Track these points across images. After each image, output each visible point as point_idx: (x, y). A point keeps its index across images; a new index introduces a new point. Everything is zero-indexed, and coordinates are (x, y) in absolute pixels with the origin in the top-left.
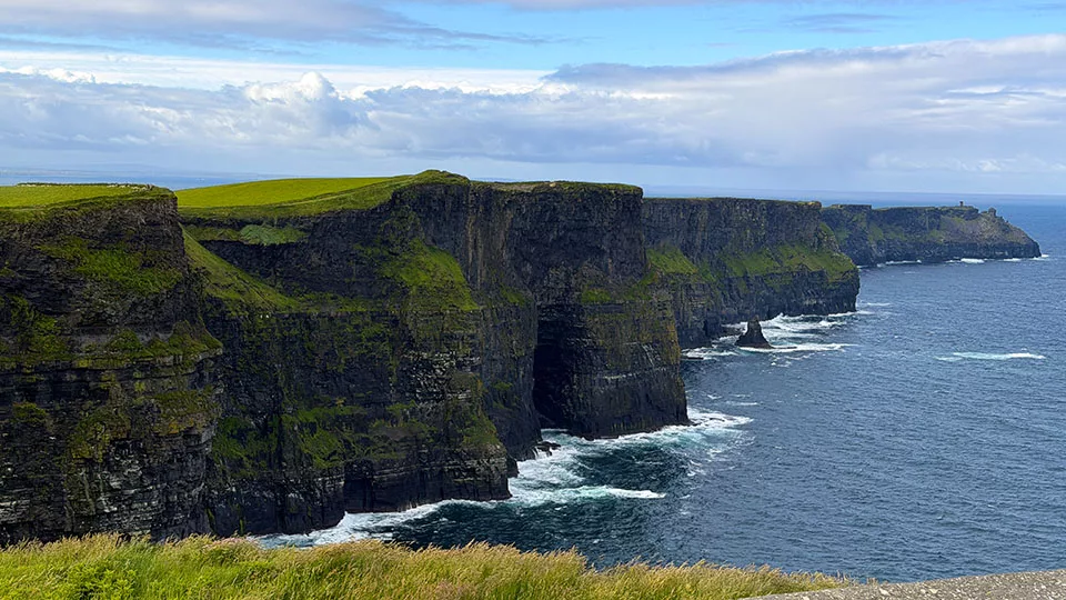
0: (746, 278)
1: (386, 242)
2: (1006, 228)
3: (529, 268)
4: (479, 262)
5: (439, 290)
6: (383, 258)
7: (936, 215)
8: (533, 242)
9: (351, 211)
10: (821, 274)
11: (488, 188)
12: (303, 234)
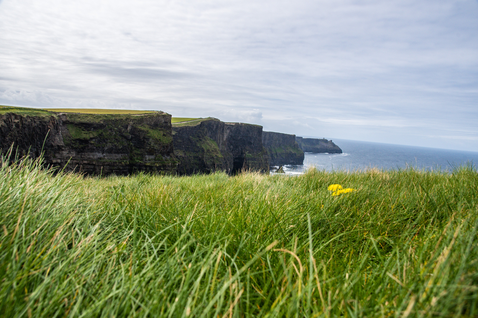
0: (276, 154)
1: (199, 137)
2: (334, 145)
3: (232, 147)
4: (220, 144)
5: (213, 151)
6: (197, 141)
7: (317, 141)
8: (234, 139)
9: (190, 127)
10: (295, 154)
11: (224, 123)
12: (176, 132)
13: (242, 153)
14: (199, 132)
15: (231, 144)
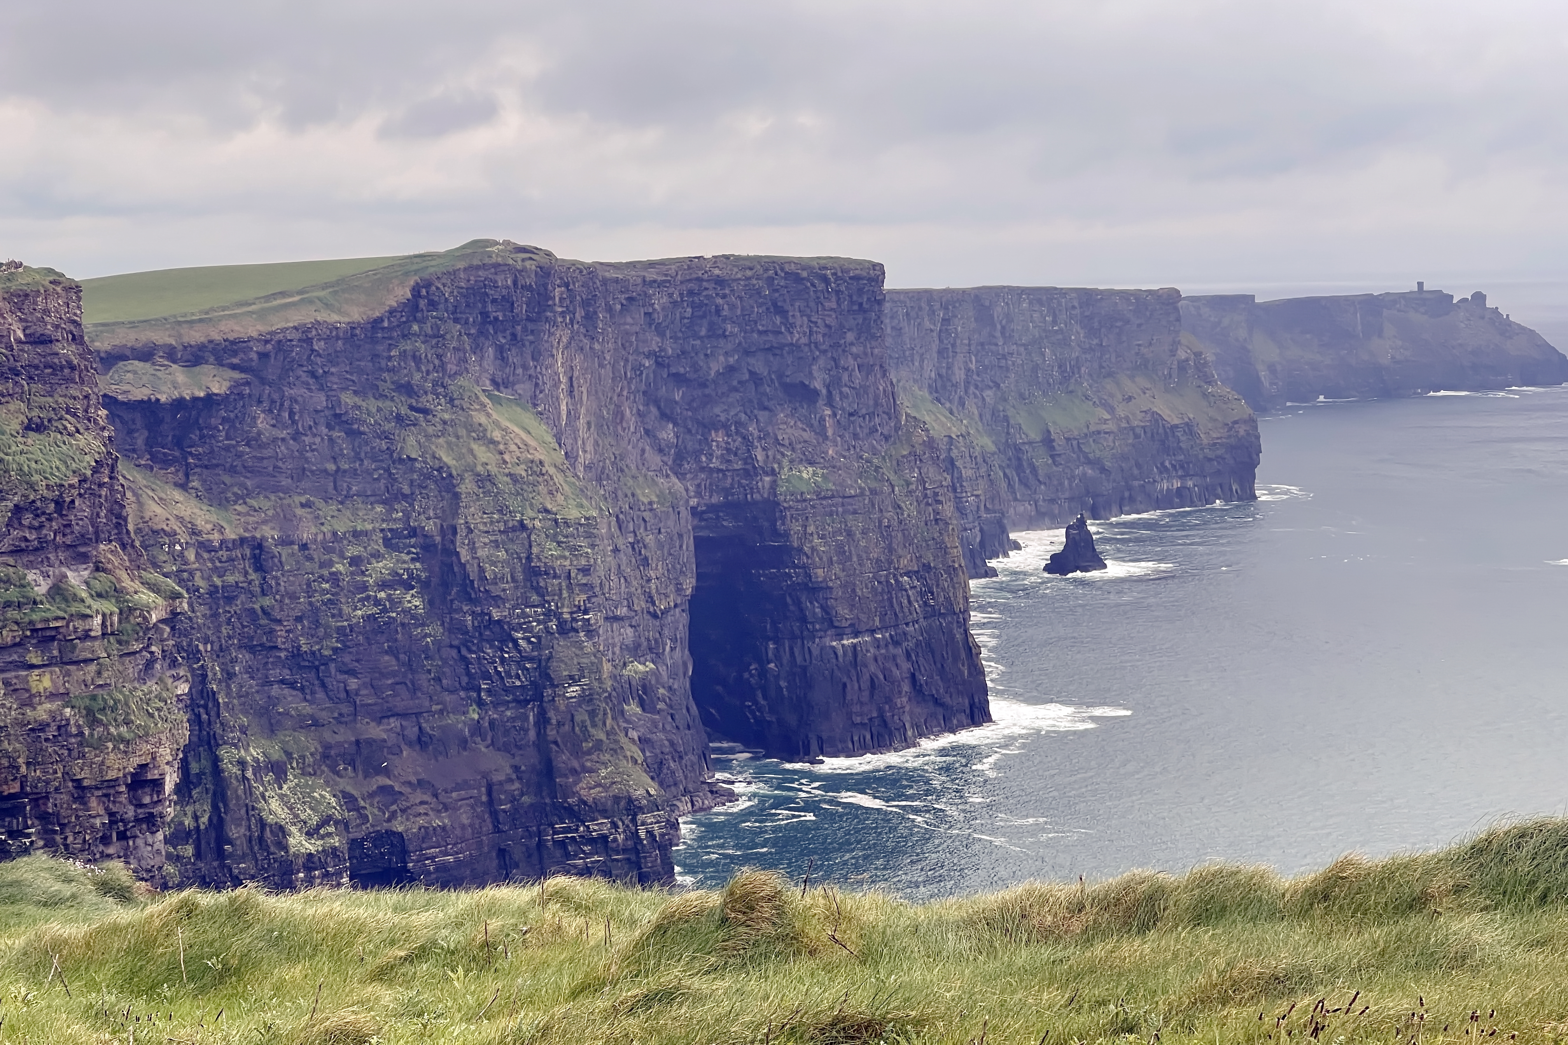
0: (1048, 441)
3: (670, 434)
5: (517, 481)
6: (399, 421)
7: (1375, 309)
9: (331, 328)
10: (1189, 428)
11: (590, 272)
12: (237, 375)
13: (751, 471)
14: (403, 355)
15: (666, 416)
